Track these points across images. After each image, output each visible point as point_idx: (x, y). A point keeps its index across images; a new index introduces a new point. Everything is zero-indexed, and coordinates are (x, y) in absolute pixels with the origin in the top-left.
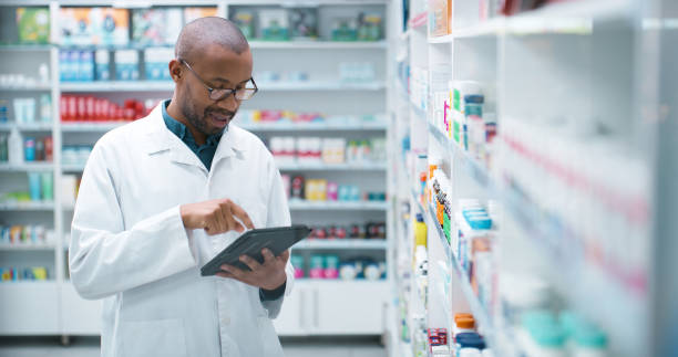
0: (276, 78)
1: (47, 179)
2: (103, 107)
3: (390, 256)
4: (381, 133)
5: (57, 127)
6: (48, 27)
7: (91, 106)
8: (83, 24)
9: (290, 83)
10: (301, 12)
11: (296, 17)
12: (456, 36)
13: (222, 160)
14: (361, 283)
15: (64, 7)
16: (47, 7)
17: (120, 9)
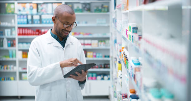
0: (79, 23)
1: (14, 52)
2: (30, 31)
3: (111, 73)
4: (108, 38)
5: (17, 37)
6: (14, 9)
8: (24, 8)
9: (83, 24)
10: (85, 4)
12: (130, 11)
13: (68, 45)
14: (103, 81)
15: (19, 3)
16: (14, 3)
17: (34, 4)
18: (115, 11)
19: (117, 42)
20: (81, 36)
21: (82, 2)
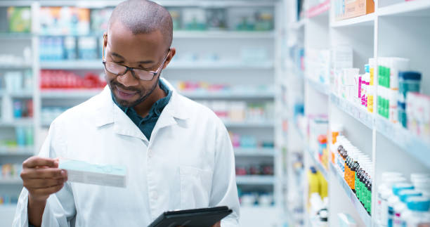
0: (195, 58)
1: (29, 132)
2: (71, 79)
3: (278, 189)
4: (271, 99)
5: (37, 94)
6: (30, 21)
7: (61, 79)
8: (56, 19)
9: (206, 63)
10: (214, 11)
11: (210, 14)
14: (256, 210)
15: (43, 7)
16: (29, 7)
17: (83, 9)
18: (297, 25)
19: (307, 110)
20: (201, 92)
21: (206, 4)
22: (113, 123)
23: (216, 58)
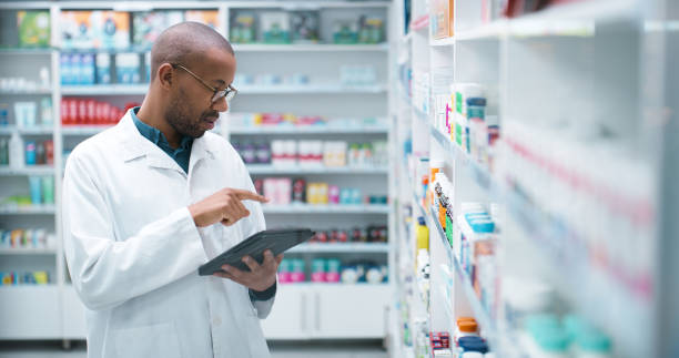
0: (277, 81)
1: (48, 182)
2: (104, 111)
3: (392, 259)
4: (383, 136)
5: (58, 131)
6: (48, 30)
7: (92, 109)
8: (84, 28)
9: (291, 86)
10: (302, 14)
11: (297, 20)
12: (459, 39)
13: (199, 162)
14: (362, 287)
15: (65, 10)
16: (47, 10)
17: (121, 12)
18: (405, 39)
19: (415, 148)
21: (291, 6)
22: (145, 156)
23: (305, 80)
